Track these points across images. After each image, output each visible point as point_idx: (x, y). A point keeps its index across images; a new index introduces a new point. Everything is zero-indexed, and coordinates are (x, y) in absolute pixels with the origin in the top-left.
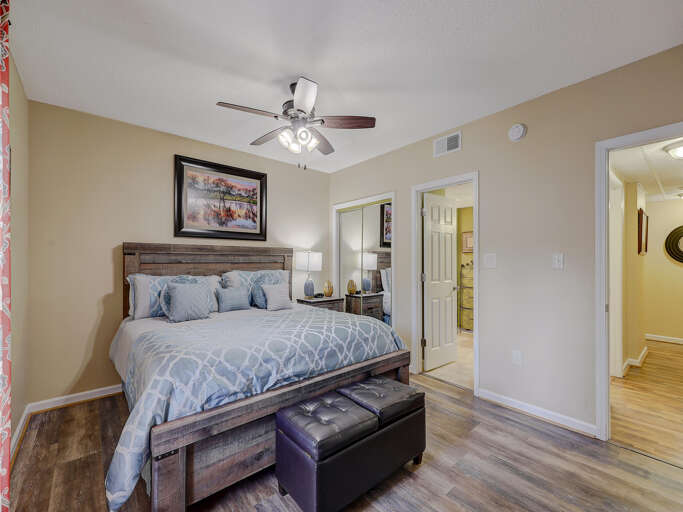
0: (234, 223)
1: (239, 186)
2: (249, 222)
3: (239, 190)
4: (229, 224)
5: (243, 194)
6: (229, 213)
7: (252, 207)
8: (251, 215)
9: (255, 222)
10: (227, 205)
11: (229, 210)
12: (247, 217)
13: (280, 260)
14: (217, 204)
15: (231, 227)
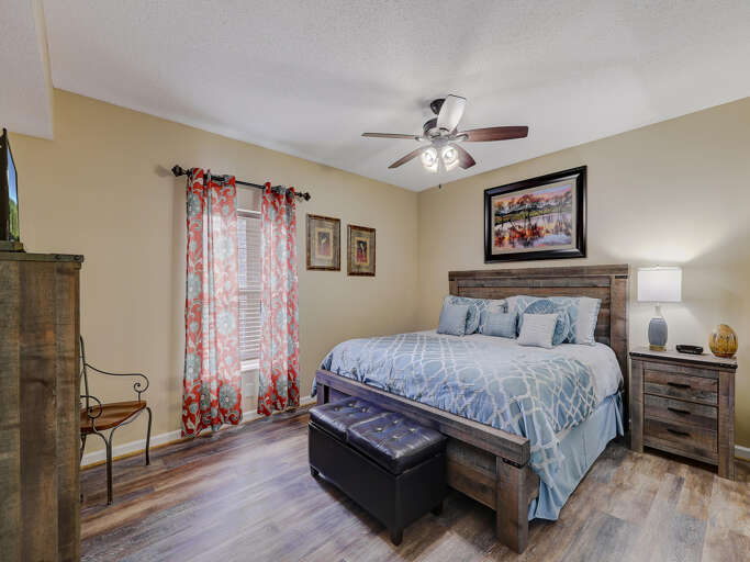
0: (541, 241)
1: (546, 197)
2: (562, 236)
3: (547, 201)
4: (535, 243)
5: (553, 204)
6: (536, 232)
7: (564, 217)
8: (563, 226)
9: (568, 234)
10: (533, 223)
11: (535, 227)
12: (557, 230)
13: (604, 282)
14: (522, 224)
15: (538, 246)
